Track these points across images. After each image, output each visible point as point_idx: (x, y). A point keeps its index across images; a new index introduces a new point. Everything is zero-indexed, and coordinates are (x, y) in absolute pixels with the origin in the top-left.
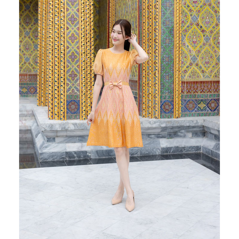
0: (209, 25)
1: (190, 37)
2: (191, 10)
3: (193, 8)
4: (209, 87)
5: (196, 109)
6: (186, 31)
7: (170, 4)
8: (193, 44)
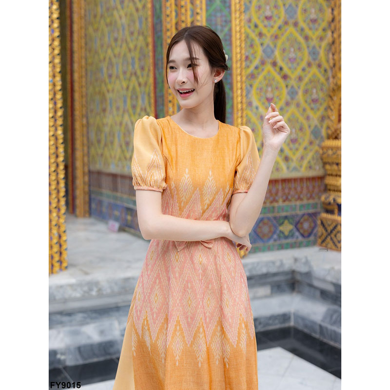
0: (295, 65)
1: (261, 89)
2: (260, 35)
3: (265, 31)
4: (299, 189)
5: (275, 236)
6: (252, 76)
7: (224, 19)
8: (267, 103)
